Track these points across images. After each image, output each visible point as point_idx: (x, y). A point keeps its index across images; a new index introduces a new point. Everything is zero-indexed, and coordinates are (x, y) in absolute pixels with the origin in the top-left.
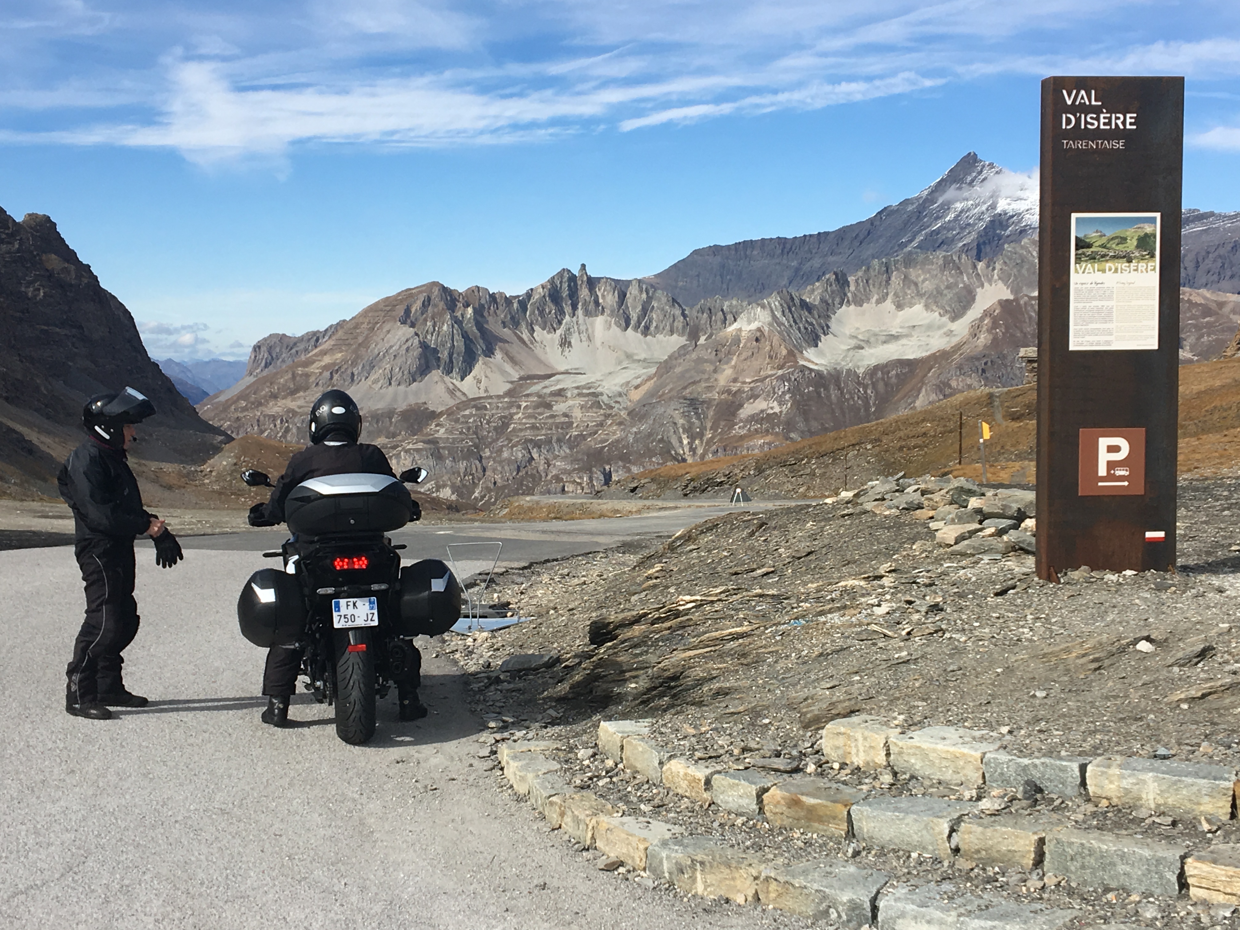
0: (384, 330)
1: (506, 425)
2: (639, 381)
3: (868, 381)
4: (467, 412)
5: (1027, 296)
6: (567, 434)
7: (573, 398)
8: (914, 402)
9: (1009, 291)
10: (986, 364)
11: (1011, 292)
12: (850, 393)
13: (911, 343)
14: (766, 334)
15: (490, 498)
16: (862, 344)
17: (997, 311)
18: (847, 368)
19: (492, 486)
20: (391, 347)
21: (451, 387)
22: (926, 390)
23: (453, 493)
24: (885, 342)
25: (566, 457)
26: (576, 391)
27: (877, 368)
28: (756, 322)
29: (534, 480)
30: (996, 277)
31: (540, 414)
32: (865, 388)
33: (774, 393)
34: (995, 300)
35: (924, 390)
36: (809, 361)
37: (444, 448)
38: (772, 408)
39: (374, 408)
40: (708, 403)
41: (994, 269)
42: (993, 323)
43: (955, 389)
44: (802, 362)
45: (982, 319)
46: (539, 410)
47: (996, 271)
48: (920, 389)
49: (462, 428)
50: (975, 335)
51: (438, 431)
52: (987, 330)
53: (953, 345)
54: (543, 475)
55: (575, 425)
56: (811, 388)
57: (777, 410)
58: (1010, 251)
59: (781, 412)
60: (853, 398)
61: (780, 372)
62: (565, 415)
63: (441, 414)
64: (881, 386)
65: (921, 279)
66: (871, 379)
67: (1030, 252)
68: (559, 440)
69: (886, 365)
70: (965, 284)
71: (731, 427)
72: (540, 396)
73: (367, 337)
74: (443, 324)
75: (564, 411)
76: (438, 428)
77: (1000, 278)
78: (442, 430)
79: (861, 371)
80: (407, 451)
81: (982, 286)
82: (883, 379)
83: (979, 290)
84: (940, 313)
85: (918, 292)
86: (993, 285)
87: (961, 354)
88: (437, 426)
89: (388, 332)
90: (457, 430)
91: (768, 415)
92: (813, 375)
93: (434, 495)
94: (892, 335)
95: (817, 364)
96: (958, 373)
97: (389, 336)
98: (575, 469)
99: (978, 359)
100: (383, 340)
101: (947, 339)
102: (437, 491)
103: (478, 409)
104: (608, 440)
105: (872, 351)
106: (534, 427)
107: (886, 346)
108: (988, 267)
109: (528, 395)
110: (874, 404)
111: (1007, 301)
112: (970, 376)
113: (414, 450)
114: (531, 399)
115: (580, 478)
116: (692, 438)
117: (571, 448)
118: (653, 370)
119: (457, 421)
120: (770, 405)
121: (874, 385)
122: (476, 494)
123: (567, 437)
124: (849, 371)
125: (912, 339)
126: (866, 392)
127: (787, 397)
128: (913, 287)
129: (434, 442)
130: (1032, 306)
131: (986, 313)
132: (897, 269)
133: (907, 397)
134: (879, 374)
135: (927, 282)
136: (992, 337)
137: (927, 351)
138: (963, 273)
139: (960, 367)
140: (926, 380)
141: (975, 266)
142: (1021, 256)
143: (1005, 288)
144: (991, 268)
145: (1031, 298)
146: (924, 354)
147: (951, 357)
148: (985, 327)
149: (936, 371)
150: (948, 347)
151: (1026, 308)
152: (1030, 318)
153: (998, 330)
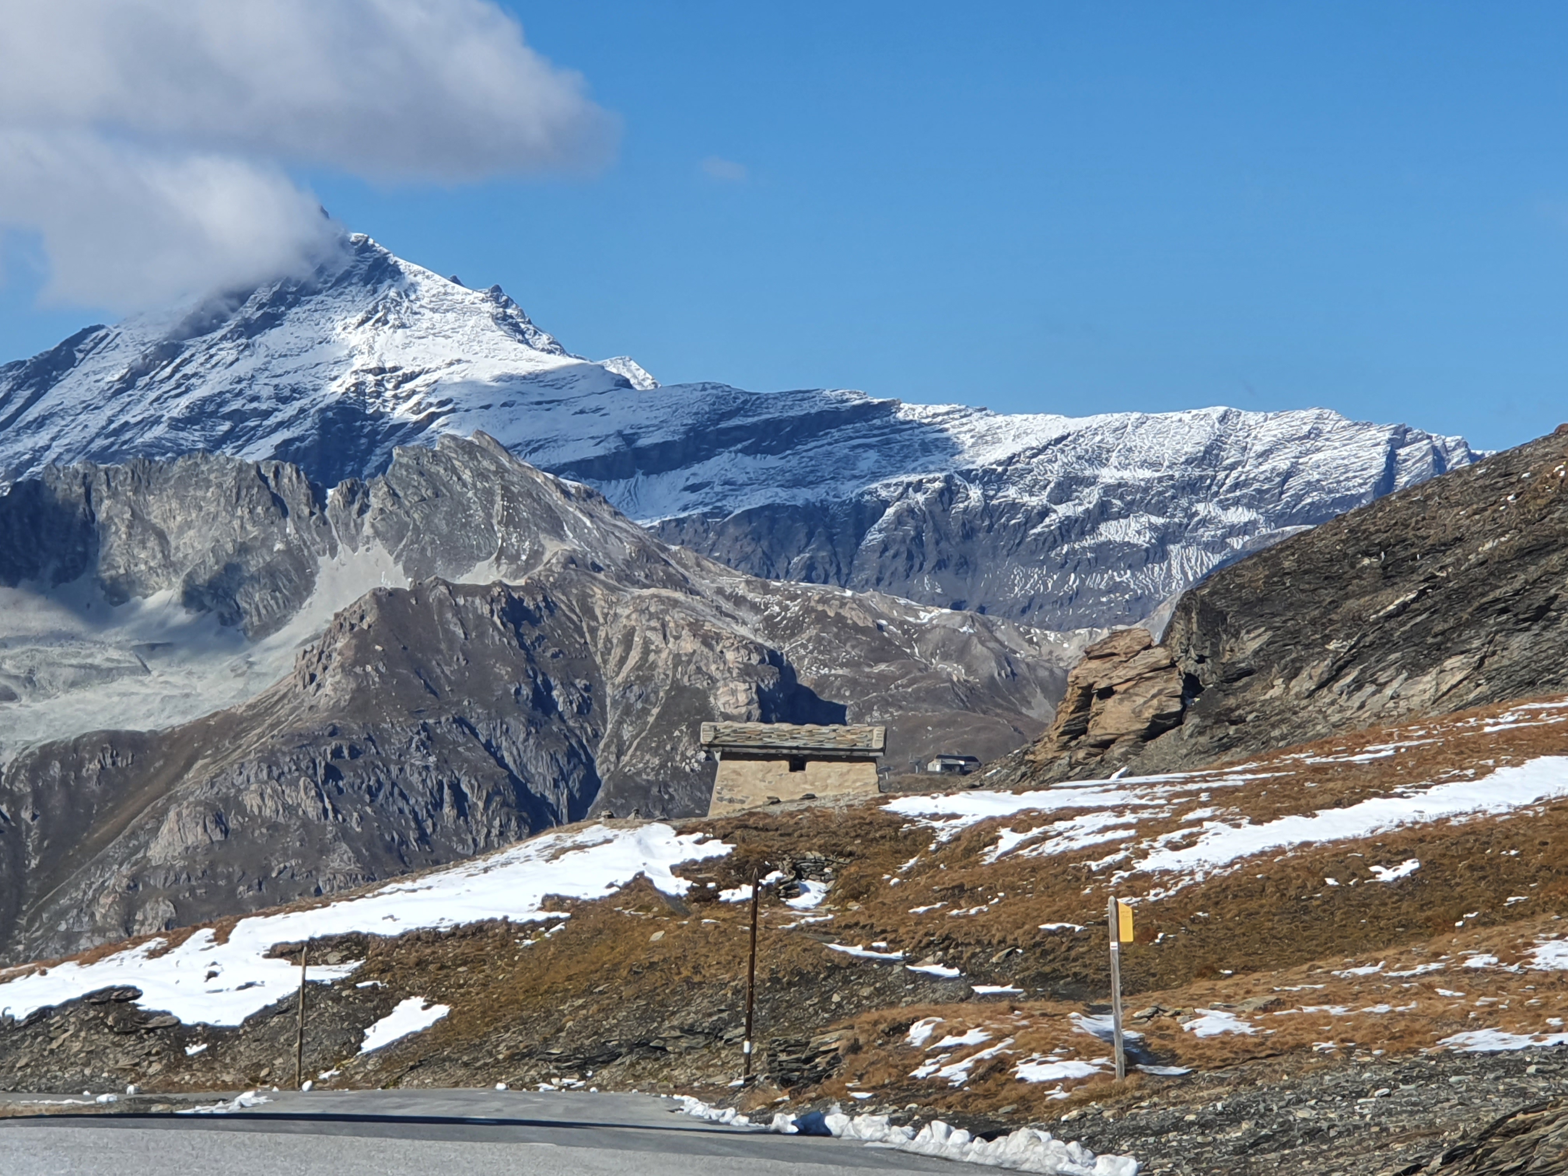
3: (22, 787)
5: (447, 584)
8: (146, 845)
9: (400, 567)
10: (337, 753)
11: (406, 570)
13: (144, 690)
16: (14, 687)
17: (368, 620)
22: (179, 815)
24: (74, 684)
27: (47, 753)
30: (367, 530)
34: (365, 590)
35: (172, 815)
41: (362, 511)
42: (358, 648)
43: (253, 818)
45: (330, 635)
47: (368, 516)
48: (165, 811)
50: (313, 677)
52: (342, 666)
53: (251, 700)
58: (407, 467)
64: (57, 801)
65: (173, 525)
66: (32, 781)
67: (454, 470)
69: (76, 746)
70: (288, 543)
77: (377, 533)
81: (333, 551)
82: (64, 781)
83: (323, 561)
84: (221, 616)
85: (166, 557)
86: (362, 549)
87: (273, 726)
94: (92, 667)
96: (264, 775)
99: (315, 740)
101: (239, 683)
105: (39, 706)
107: (76, 695)
108: (349, 503)
110: (38, 850)
111: (393, 594)
112: (294, 783)
121: (39, 799)
125: (147, 679)
126: (16, 816)
128: (152, 543)
130: (457, 610)
131: (341, 623)
132: (114, 495)
133: (126, 832)
134: (56, 769)
135: (191, 533)
136: (353, 685)
137: (184, 713)
138: (285, 513)
139: (270, 759)
140: (179, 788)
141: (318, 498)
142: (431, 479)
143: (391, 559)
144: (356, 506)
145: (454, 590)
146: (178, 721)
147: (246, 731)
148: (337, 659)
149: (205, 767)
150: (239, 706)
151: (441, 614)
152: (451, 637)
153: (369, 668)
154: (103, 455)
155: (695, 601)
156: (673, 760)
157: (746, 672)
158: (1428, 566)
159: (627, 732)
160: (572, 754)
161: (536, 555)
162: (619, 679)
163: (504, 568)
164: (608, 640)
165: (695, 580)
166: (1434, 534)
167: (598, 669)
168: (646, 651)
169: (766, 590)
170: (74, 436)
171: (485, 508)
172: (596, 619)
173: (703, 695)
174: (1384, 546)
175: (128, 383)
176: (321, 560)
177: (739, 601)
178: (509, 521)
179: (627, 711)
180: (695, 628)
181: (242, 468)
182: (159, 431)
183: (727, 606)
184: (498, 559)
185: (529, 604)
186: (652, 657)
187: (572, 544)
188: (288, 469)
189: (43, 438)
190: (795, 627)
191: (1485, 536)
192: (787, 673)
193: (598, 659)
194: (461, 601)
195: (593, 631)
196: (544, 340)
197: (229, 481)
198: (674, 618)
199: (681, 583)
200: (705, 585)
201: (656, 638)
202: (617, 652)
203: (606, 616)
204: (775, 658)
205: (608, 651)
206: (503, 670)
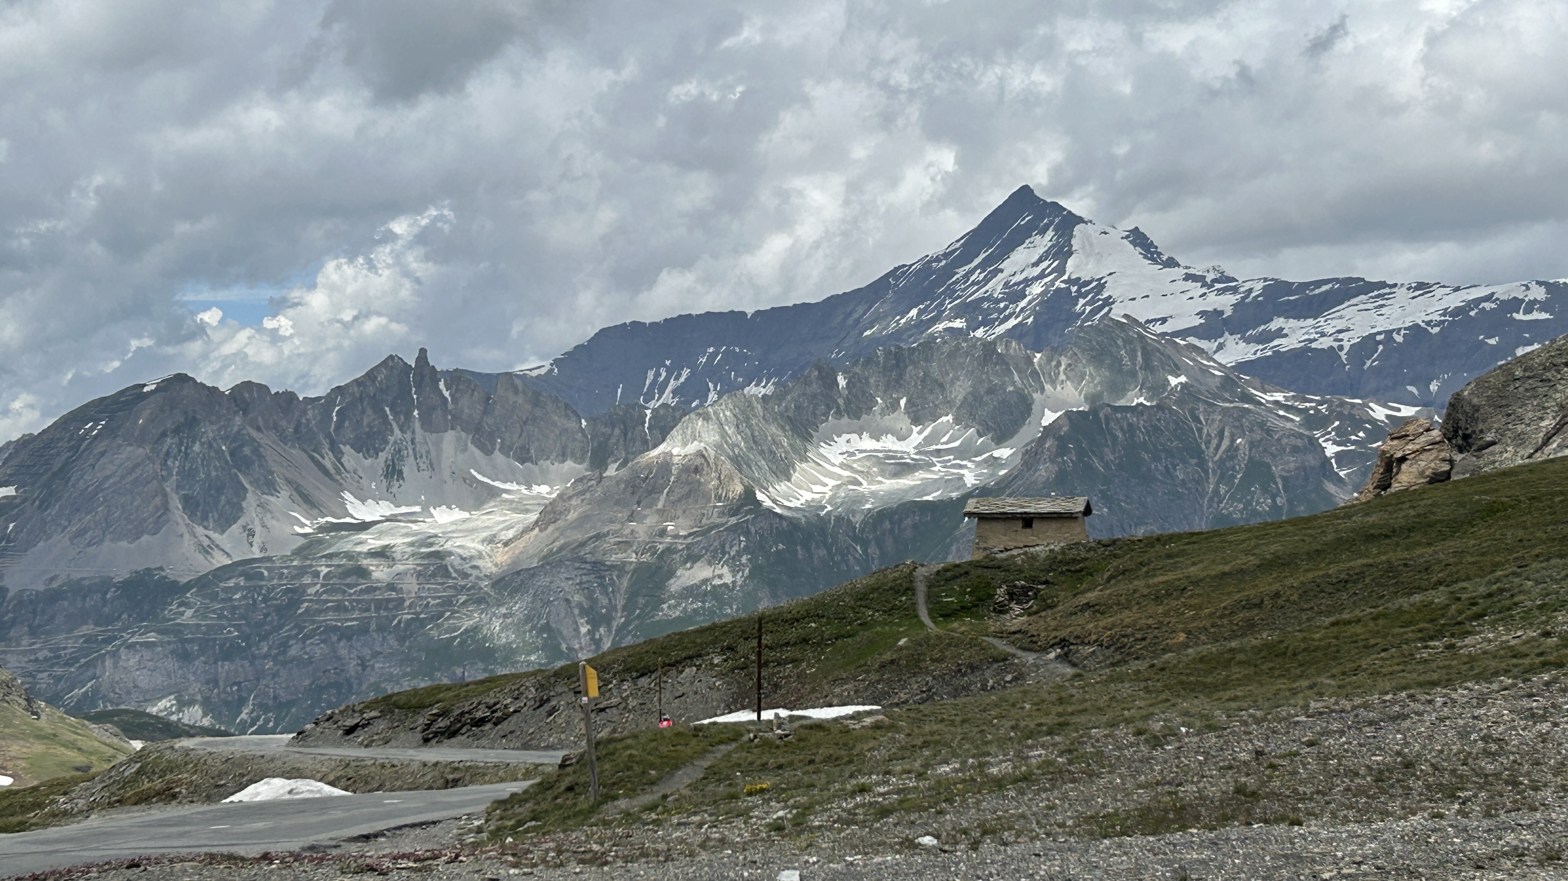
0: (96, 452)
1: (295, 603)
2: (510, 534)
3: (868, 535)
4: (231, 583)
5: (1109, 405)
6: (395, 617)
7: (404, 560)
9: (1082, 397)
11: (1086, 399)
12: (842, 554)
13: (935, 477)
14: (711, 461)
15: (267, 721)
17: (1065, 429)
18: (836, 514)
19: (271, 703)
20: (107, 478)
21: (206, 542)
23: (205, 715)
24: (894, 474)
26: (409, 550)
27: (881, 514)
28: (696, 443)
30: (1062, 377)
31: (350, 586)
32: (865, 545)
33: (724, 553)
34: (1061, 412)
35: (954, 548)
36: (776, 502)
37: (191, 641)
38: (720, 577)
39: (76, 576)
40: (621, 568)
41: (1059, 364)
42: (1059, 447)
44: (766, 505)
45: (1041, 441)
46: (349, 580)
47: (1062, 368)
48: (950, 546)
49: (222, 609)
50: (1032, 465)
51: (182, 614)
52: (1050, 457)
53: (997, 479)
54: (355, 682)
55: (407, 603)
56: (781, 546)
57: (728, 579)
59: (734, 582)
60: (846, 562)
61: (733, 520)
62: (391, 587)
63: (188, 586)
64: (889, 542)
65: (948, 379)
66: (874, 531)
67: (1112, 338)
68: (381, 629)
69: (897, 510)
70: (1015, 386)
71: (657, 607)
72: (349, 558)
73: (66, 463)
74: (194, 442)
75: (389, 580)
76: (182, 609)
77: (1068, 378)
78: (189, 613)
79: (857, 520)
80: (131, 647)
81: (1043, 390)
82: (891, 531)
83: (1037, 396)
84: (978, 432)
85: (945, 398)
86: (1059, 387)
88: (180, 606)
89: (103, 454)
90: (214, 612)
91: (714, 587)
92: (785, 524)
93: (174, 718)
94: (903, 464)
95: (789, 508)
97: (103, 460)
100: (93, 466)
101: (990, 470)
102: (179, 710)
103: (248, 577)
104: (460, 628)
105: (875, 488)
106: (339, 608)
107: (896, 480)
108: (1049, 361)
109: (330, 556)
111: (1078, 414)
113: (141, 644)
114: (336, 562)
116: (595, 624)
117: (402, 640)
118: (533, 517)
119: (214, 597)
120: (717, 572)
121: (878, 540)
122: (244, 716)
123: (396, 622)
124: (839, 519)
125: (936, 470)
126: (865, 552)
127: (744, 559)
128: (936, 390)
129: (178, 631)
130: (1117, 421)
131: (1048, 432)
134: (887, 525)
135: (959, 383)
136: (1057, 468)
137: (958, 489)
138: (1012, 369)
141: (1030, 359)
143: (1077, 393)
144: (1054, 363)
145: (1115, 410)
148: (1046, 453)
151: (1107, 424)
152: (1115, 438)
153: (1066, 458)
156: (1251, 504)
159: (1223, 489)
161: (1164, 386)
162: (1216, 458)
163: (1144, 395)
164: (1208, 435)
167: (1203, 452)
168: (1232, 441)
169: (1306, 400)
171: (1130, 360)
172: (1201, 423)
173: (1268, 465)
176: (1035, 395)
178: (1146, 367)
179: (1222, 476)
180: (1261, 425)
181: (986, 343)
183: (1281, 411)
184: (1141, 390)
185: (1159, 415)
186: (1236, 444)
187: (1185, 379)
188: (1013, 344)
190: (1323, 422)
193: (1203, 447)
194: (1119, 416)
195: (1200, 430)
197: (978, 352)
198: (1247, 420)
199: (1250, 399)
200: (1267, 399)
201: (1237, 433)
202: (1215, 442)
203: (1206, 420)
205: (1208, 443)
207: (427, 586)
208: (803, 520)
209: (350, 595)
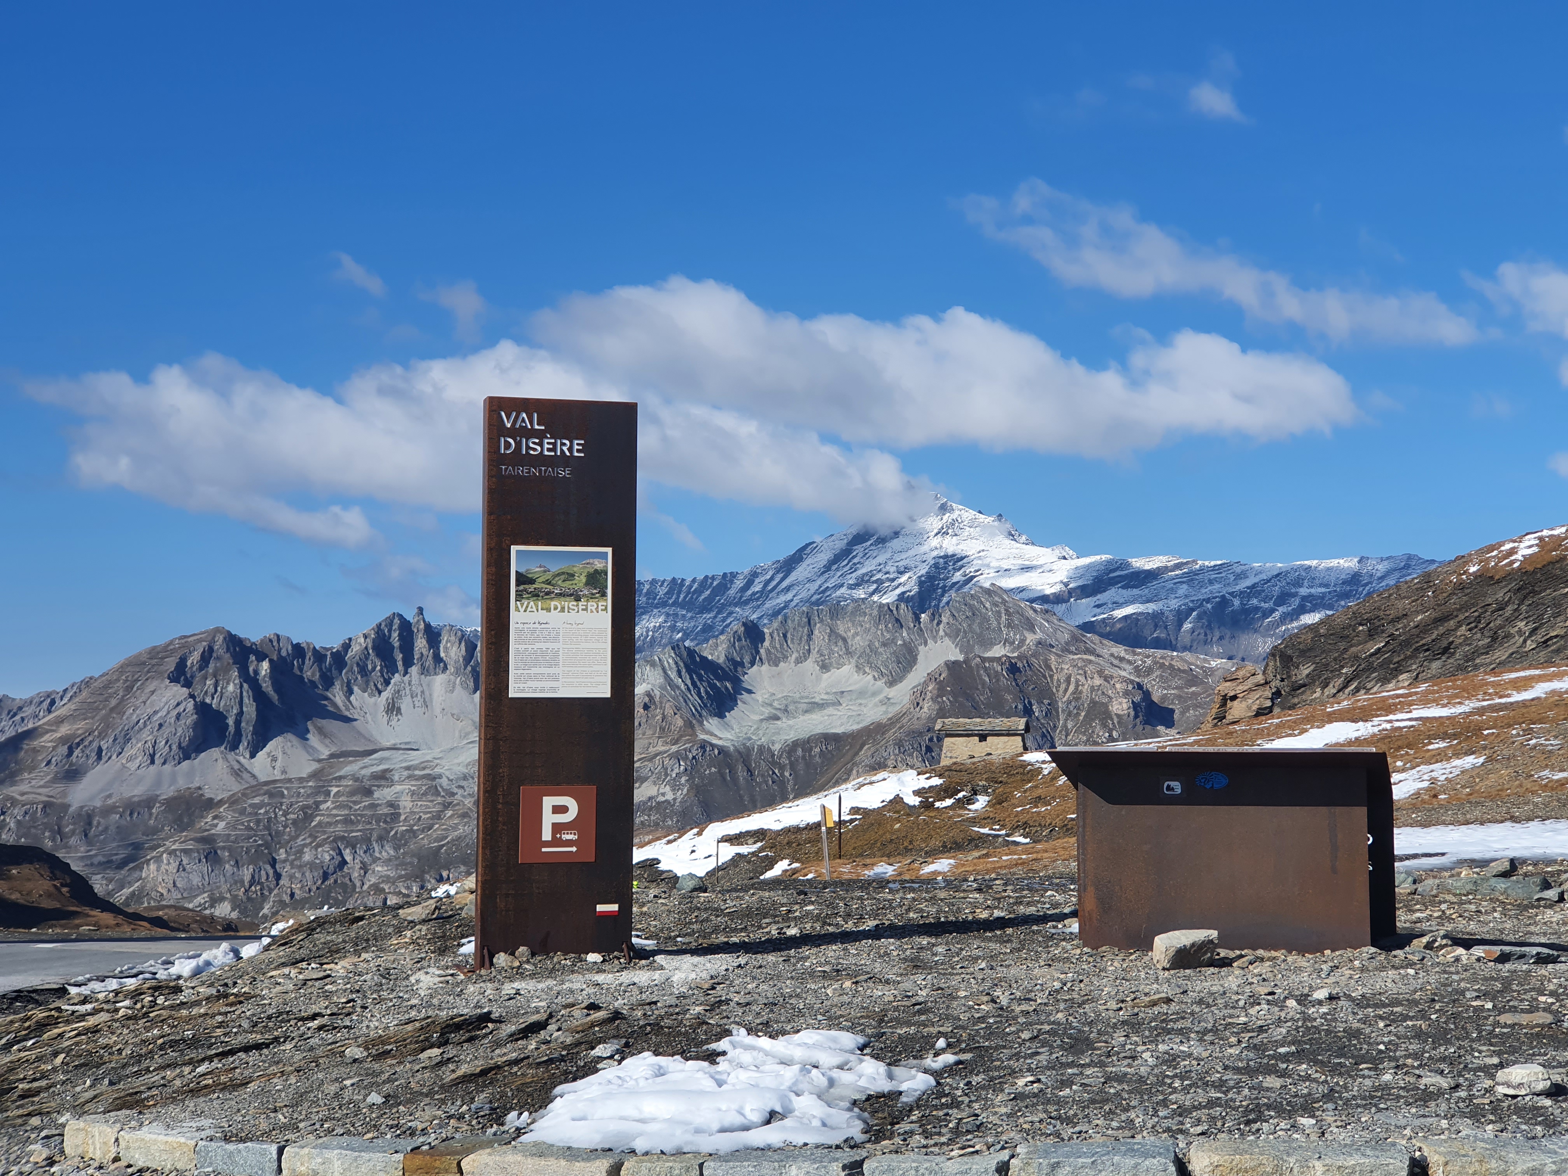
0: (147, 690)
1: (310, 817)
3: (785, 761)
4: (257, 800)
5: (980, 657)
6: (392, 829)
7: (401, 782)
9: (958, 650)
10: (931, 740)
11: (961, 651)
12: (763, 776)
13: (839, 713)
14: (657, 699)
16: (778, 713)
17: (943, 675)
18: (759, 743)
19: (287, 899)
20: (156, 712)
21: (236, 766)
23: (233, 910)
24: (806, 712)
25: (390, 860)
26: (406, 773)
27: (796, 744)
28: (644, 685)
29: (345, 892)
30: (941, 633)
31: (356, 803)
32: (782, 768)
33: (666, 775)
34: (941, 661)
36: (712, 734)
37: (224, 848)
38: (663, 794)
39: (127, 795)
41: (939, 623)
42: (939, 689)
44: (702, 736)
45: (925, 684)
46: (354, 799)
47: (941, 626)
48: (852, 770)
49: (249, 821)
50: (918, 704)
51: (216, 825)
52: (932, 698)
53: (890, 716)
54: (358, 884)
55: (402, 817)
56: (713, 769)
57: (670, 796)
58: (959, 602)
59: (675, 799)
60: (766, 782)
61: (674, 748)
62: (390, 805)
63: (221, 802)
64: (801, 766)
65: (850, 634)
66: (789, 758)
67: (982, 602)
68: (381, 838)
69: (809, 741)
70: (904, 641)
72: (356, 780)
73: (122, 700)
74: (228, 683)
75: (389, 798)
76: (216, 821)
77: (946, 634)
78: (222, 825)
79: (776, 748)
80: (172, 853)
81: (926, 644)
82: (804, 757)
83: (921, 648)
84: (874, 676)
85: (847, 650)
86: (939, 642)
87: (900, 728)
88: (215, 818)
89: (153, 692)
90: (242, 824)
91: (658, 803)
92: (716, 752)
93: (207, 912)
94: (814, 703)
95: (721, 739)
96: (897, 751)
97: (154, 697)
98: (400, 877)
99: (921, 734)
100: (145, 703)
101: (884, 708)
102: (212, 906)
103: (272, 795)
104: (447, 837)
105: (791, 722)
106: (347, 820)
107: (808, 716)
108: (932, 620)
109: (340, 778)
110: (793, 790)
111: (955, 663)
112: (911, 755)
113: (182, 851)
114: (344, 782)
115: (408, 888)
117: (397, 849)
119: (243, 812)
120: (661, 791)
121: (792, 766)
122: (265, 910)
123: (392, 833)
124: (761, 747)
125: (840, 708)
126: (782, 775)
127: (683, 780)
128: (840, 643)
129: (210, 840)
130: (985, 669)
131: (931, 677)
132: (821, 621)
133: (833, 781)
134: (800, 752)
135: (858, 638)
136: (937, 707)
137: (858, 723)
138: (902, 626)
139: (899, 744)
140: (857, 759)
141: (917, 619)
142: (971, 607)
143: (953, 646)
144: (936, 622)
145: (984, 660)
146: (856, 727)
147: (887, 731)
148: (929, 695)
149: (869, 748)
150: (884, 719)
151: (978, 671)
152: (984, 683)
153: (944, 698)
154: (818, 603)
155: (1100, 661)
156: (1092, 737)
157: (1126, 693)
158: (1390, 629)
159: (1070, 725)
160: (1043, 736)
161: (1023, 641)
162: (1065, 699)
163: (1007, 648)
164: (1058, 680)
165: (1099, 650)
166: (1393, 613)
167: (1054, 694)
168: (1077, 686)
169: (1135, 654)
170: (804, 595)
171: (997, 620)
172: (1052, 671)
173: (1106, 705)
174: (1369, 620)
175: (828, 568)
176: (920, 648)
177: (1122, 659)
178: (1009, 626)
179: (1070, 714)
180: (1100, 673)
181: (881, 606)
182: (843, 590)
183: (1116, 662)
184: (1004, 644)
185: (1019, 665)
186: (1080, 688)
187: (1039, 635)
188: (903, 606)
189: (789, 596)
190: (1149, 671)
191: (1418, 613)
192: (1147, 694)
193: (1054, 690)
194: (987, 665)
195: (1051, 676)
196: (1024, 538)
197: (875, 612)
198: (1090, 669)
199: (1092, 652)
200: (1105, 652)
201: (1082, 679)
202: (1063, 686)
203: (1057, 669)
204: (1140, 686)
205: (1059, 686)
206: (1009, 697)
207: (419, 803)
208: (732, 748)
209: (356, 810)
